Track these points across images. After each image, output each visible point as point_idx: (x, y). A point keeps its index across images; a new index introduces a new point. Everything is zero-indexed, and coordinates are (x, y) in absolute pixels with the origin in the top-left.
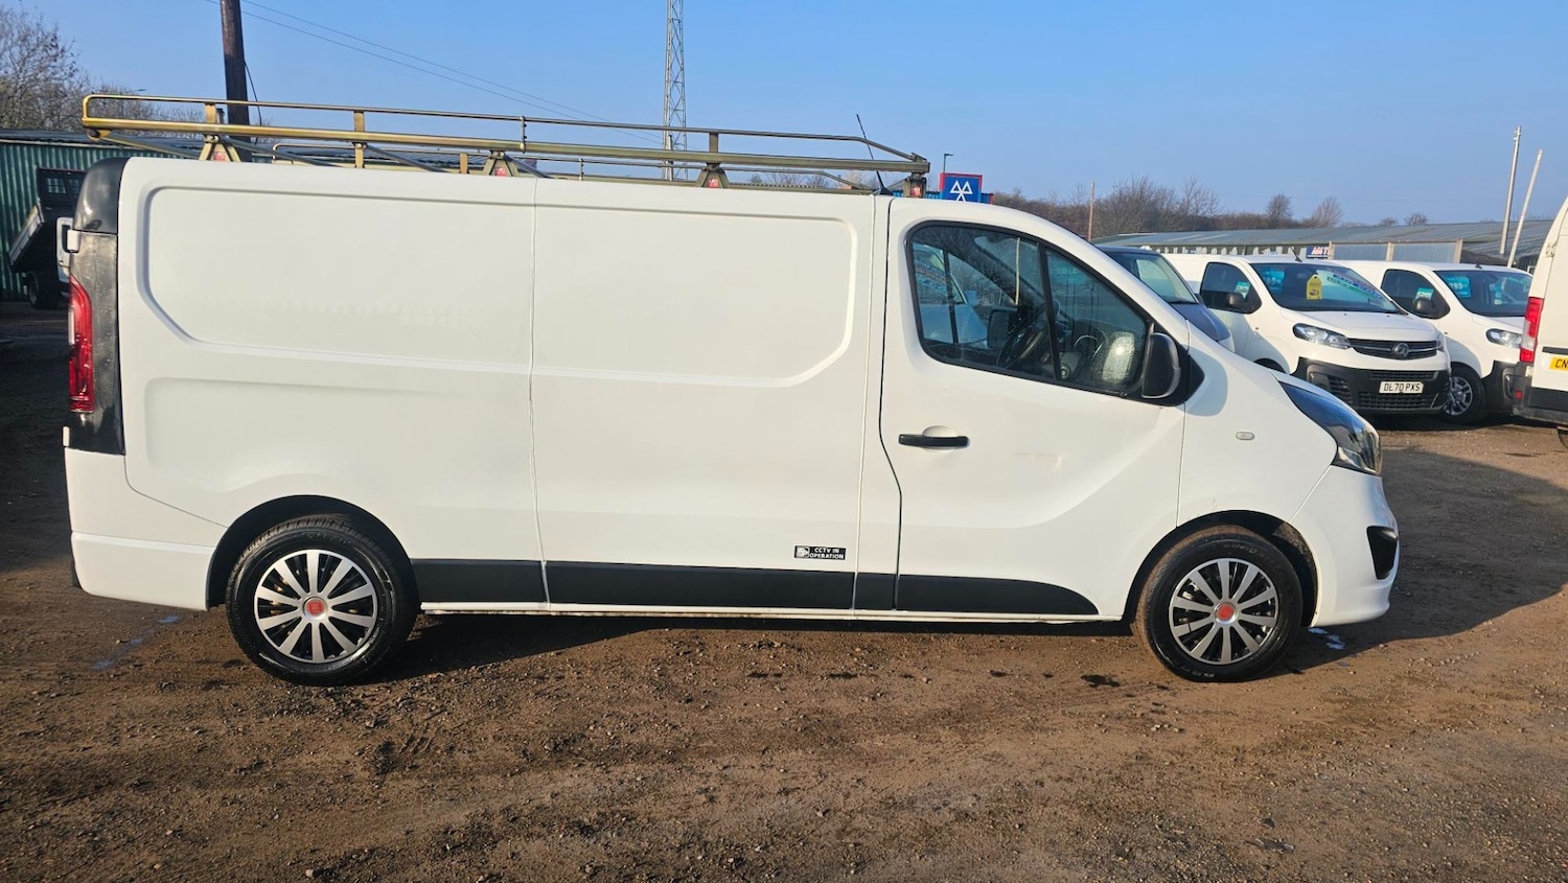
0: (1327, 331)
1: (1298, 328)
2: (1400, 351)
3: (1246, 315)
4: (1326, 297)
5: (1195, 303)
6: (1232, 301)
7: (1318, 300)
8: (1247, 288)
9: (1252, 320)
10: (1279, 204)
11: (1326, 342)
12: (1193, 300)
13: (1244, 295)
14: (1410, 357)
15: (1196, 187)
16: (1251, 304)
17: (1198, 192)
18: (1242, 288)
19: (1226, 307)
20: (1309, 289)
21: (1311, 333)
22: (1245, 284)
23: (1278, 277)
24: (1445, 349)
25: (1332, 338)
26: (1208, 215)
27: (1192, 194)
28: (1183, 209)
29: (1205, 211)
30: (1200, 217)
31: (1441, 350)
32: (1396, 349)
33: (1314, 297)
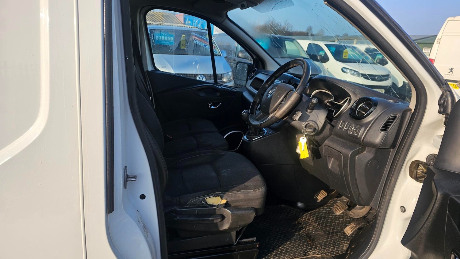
0: (354, 70)
1: (344, 69)
2: (378, 78)
3: (323, 64)
4: (349, 58)
5: (308, 59)
6: (319, 58)
7: (347, 59)
8: (324, 53)
9: (326, 65)
10: (310, 28)
11: (353, 74)
12: (307, 57)
13: (323, 56)
14: (381, 80)
15: (287, 22)
16: (325, 59)
17: (288, 24)
18: (322, 53)
19: (317, 60)
20: (344, 55)
21: (348, 71)
22: (323, 52)
23: (334, 49)
24: (391, 78)
25: (355, 73)
26: (290, 31)
27: (286, 24)
28: (284, 29)
29: (290, 30)
30: (288, 32)
31: (390, 78)
32: (377, 78)
33: (346, 58)
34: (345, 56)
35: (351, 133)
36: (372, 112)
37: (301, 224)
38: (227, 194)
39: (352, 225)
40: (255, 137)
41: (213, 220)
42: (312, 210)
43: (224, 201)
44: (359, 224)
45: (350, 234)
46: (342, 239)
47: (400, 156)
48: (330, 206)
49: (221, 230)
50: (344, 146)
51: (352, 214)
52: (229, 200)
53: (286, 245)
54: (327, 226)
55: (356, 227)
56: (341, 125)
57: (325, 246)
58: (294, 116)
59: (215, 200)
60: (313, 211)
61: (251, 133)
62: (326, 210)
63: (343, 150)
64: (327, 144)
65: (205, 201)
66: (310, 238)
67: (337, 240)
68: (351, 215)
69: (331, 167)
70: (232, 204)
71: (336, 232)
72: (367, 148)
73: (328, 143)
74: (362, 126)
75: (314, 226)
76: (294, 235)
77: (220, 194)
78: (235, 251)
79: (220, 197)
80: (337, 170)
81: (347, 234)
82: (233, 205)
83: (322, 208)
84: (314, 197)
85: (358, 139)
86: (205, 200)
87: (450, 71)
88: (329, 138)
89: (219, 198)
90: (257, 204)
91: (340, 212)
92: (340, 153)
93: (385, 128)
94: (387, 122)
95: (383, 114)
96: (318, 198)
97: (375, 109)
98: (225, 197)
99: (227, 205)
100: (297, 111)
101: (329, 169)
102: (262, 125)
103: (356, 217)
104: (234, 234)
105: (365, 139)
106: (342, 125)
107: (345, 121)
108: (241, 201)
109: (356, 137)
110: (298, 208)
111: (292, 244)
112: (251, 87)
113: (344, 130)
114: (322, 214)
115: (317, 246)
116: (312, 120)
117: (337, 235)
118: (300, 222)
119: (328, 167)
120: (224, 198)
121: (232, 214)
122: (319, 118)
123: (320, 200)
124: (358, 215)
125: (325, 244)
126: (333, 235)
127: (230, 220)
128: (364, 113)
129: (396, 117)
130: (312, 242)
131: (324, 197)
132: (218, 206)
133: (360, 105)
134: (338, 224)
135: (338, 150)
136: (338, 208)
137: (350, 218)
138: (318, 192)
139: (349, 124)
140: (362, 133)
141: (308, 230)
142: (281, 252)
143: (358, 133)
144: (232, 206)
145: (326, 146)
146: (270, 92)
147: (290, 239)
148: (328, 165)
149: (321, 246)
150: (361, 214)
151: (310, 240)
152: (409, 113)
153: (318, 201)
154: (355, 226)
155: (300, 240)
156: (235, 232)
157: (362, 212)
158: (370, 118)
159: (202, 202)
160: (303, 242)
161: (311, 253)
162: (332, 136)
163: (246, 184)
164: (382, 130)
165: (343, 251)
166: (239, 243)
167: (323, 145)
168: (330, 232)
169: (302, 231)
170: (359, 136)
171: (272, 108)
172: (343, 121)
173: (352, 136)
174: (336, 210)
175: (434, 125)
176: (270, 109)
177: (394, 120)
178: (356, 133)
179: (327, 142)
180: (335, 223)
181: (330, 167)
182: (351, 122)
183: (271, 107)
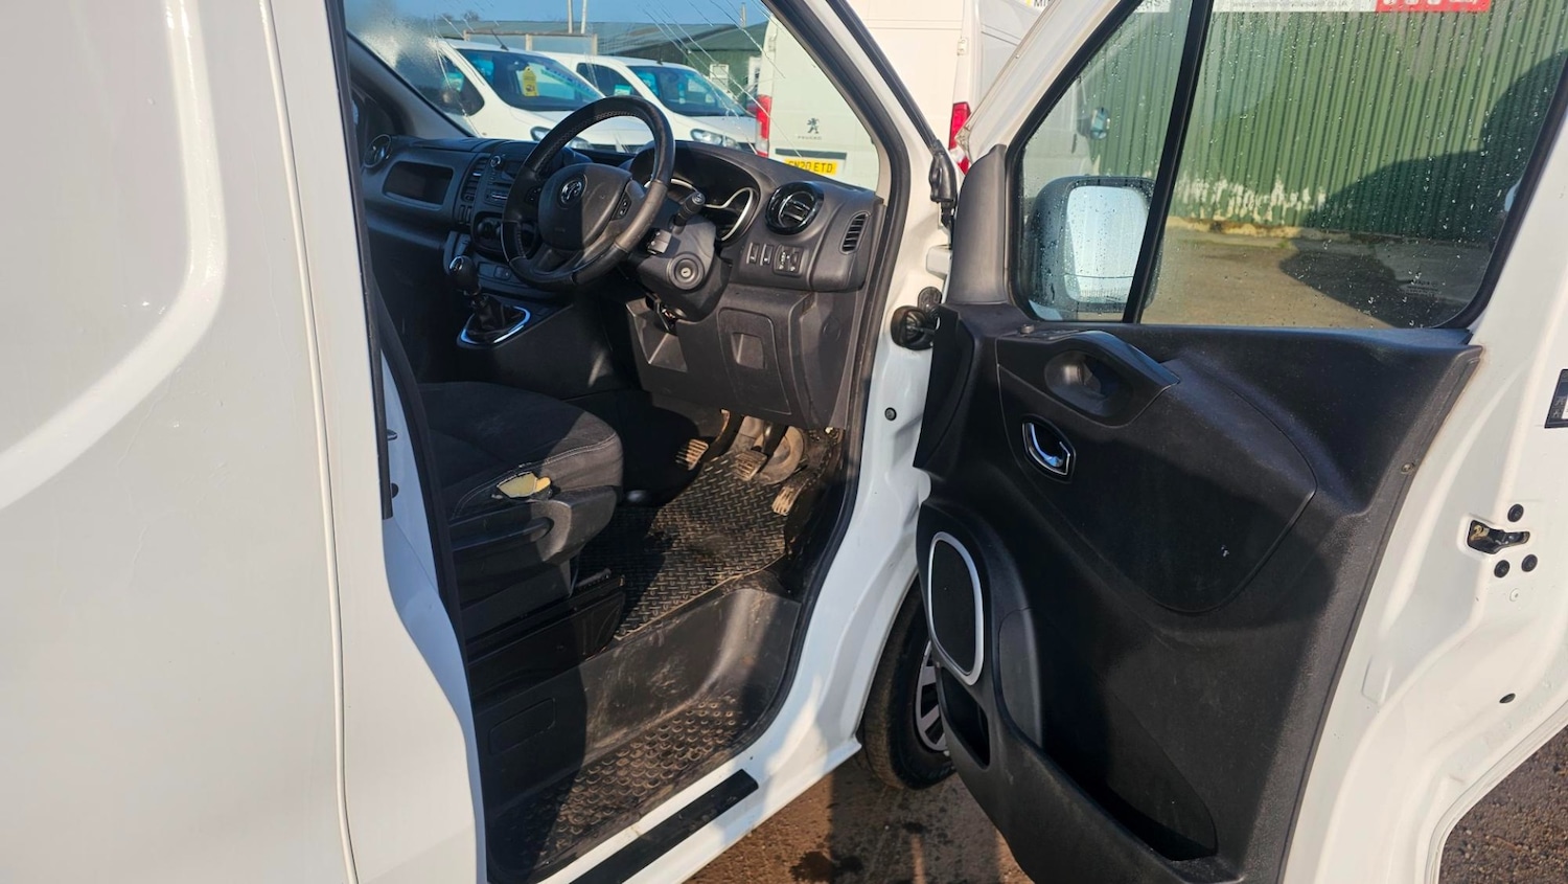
3: (470, 115)
8: (462, 80)
16: (474, 103)
18: (453, 79)
20: (525, 84)
22: (457, 75)
23: (491, 68)
33: (531, 94)
34: (529, 90)
35: (781, 267)
36: (816, 214)
37: (662, 533)
38: (547, 462)
39: (786, 490)
40: (502, 331)
41: (529, 535)
42: (670, 500)
43: (545, 483)
44: (799, 483)
45: (788, 510)
46: (765, 533)
47: (876, 303)
48: (707, 479)
49: (544, 560)
50: (769, 300)
51: (766, 477)
52: (554, 476)
53: (658, 580)
54: (721, 520)
55: (796, 491)
56: (752, 255)
57: (741, 556)
58: (653, 243)
59: (523, 486)
60: (674, 502)
61: (486, 323)
62: (702, 491)
63: (773, 310)
64: (728, 306)
65: (498, 492)
66: (699, 552)
67: (757, 538)
68: (763, 480)
69: (742, 358)
70: (562, 487)
71: (746, 526)
72: (816, 294)
73: (729, 301)
74: (802, 247)
75: (694, 529)
76: (663, 559)
77: (530, 466)
78: (572, 612)
79: (532, 474)
80: (757, 362)
81: (783, 513)
82: (565, 488)
83: (689, 489)
84: (678, 461)
85: (799, 277)
86: (498, 489)
87: (810, 126)
88: (727, 290)
89: (530, 477)
90: (613, 475)
91: (752, 471)
92: (763, 318)
93: (849, 245)
94: (852, 229)
95: (838, 216)
96: (687, 460)
97: (820, 205)
98: (544, 471)
99: (554, 491)
100: (658, 230)
101: (738, 365)
102: (579, 276)
103: (776, 482)
104: (565, 567)
105: (816, 275)
106: (754, 255)
107: (758, 244)
108: (581, 476)
109: (794, 275)
110: (636, 504)
111: (670, 574)
112: (389, 194)
113: (761, 263)
114: (697, 502)
115: (725, 562)
116: (686, 250)
117: (751, 529)
118: (659, 531)
119: (735, 361)
120: (542, 473)
121: (572, 508)
122: (702, 243)
123: (695, 463)
124: (781, 475)
125: (737, 553)
126: (744, 533)
127: (569, 524)
128: (800, 219)
129: (863, 217)
130: (710, 557)
131: (703, 452)
132: (534, 496)
133: (785, 201)
134: (742, 511)
135: (760, 312)
136: (746, 465)
137: (763, 488)
138: (683, 446)
139: (772, 250)
140: (804, 265)
141: (686, 539)
142: (656, 595)
143: (797, 265)
144: (563, 491)
145: (724, 312)
146: (565, 188)
147: (660, 568)
148: (735, 354)
149: (733, 558)
150: (785, 471)
151: (703, 556)
152: (881, 208)
153: (691, 467)
154: (792, 490)
155: (683, 562)
156: (568, 561)
157: (786, 468)
158: (814, 230)
159: (493, 496)
160: (691, 563)
161: (720, 577)
162: (730, 285)
163: (570, 435)
164: (845, 249)
165: (779, 555)
166: (576, 591)
167: (717, 310)
168: (734, 530)
169: (674, 545)
170: (800, 271)
171: (591, 229)
172: (755, 244)
173: (785, 273)
174: (742, 472)
175: (923, 230)
176: (584, 234)
177: (862, 223)
178: (794, 265)
179: (724, 301)
180: (735, 508)
181: (738, 360)
182: (773, 242)
183: (585, 228)
